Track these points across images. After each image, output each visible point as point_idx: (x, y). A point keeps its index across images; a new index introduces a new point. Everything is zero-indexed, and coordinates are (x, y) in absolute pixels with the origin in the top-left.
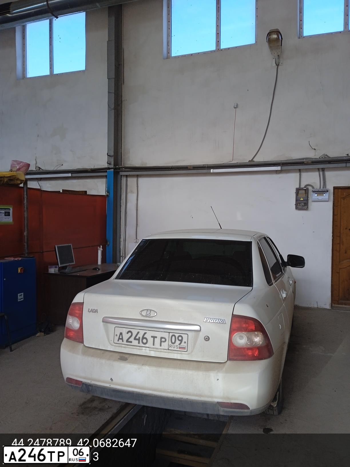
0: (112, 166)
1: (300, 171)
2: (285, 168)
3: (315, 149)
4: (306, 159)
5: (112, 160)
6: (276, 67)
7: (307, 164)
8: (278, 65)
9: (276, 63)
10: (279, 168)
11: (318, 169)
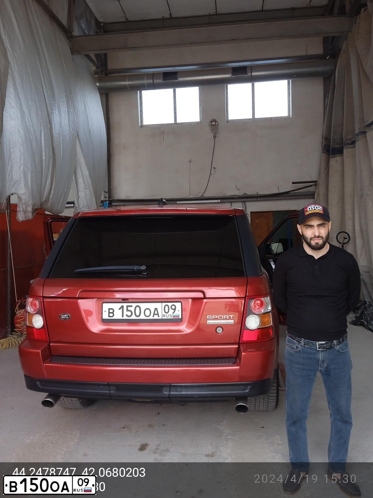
0: (107, 199)
1: (231, 202)
2: (223, 201)
3: (239, 189)
4: (235, 195)
5: (107, 195)
6: (214, 138)
7: (236, 198)
8: (215, 137)
9: (214, 137)
10: (219, 201)
11: (242, 202)
